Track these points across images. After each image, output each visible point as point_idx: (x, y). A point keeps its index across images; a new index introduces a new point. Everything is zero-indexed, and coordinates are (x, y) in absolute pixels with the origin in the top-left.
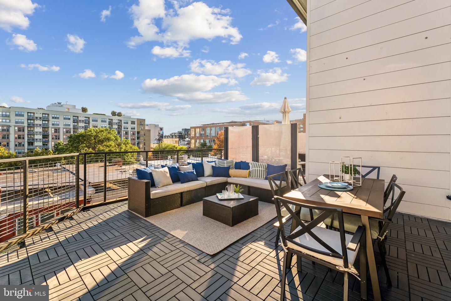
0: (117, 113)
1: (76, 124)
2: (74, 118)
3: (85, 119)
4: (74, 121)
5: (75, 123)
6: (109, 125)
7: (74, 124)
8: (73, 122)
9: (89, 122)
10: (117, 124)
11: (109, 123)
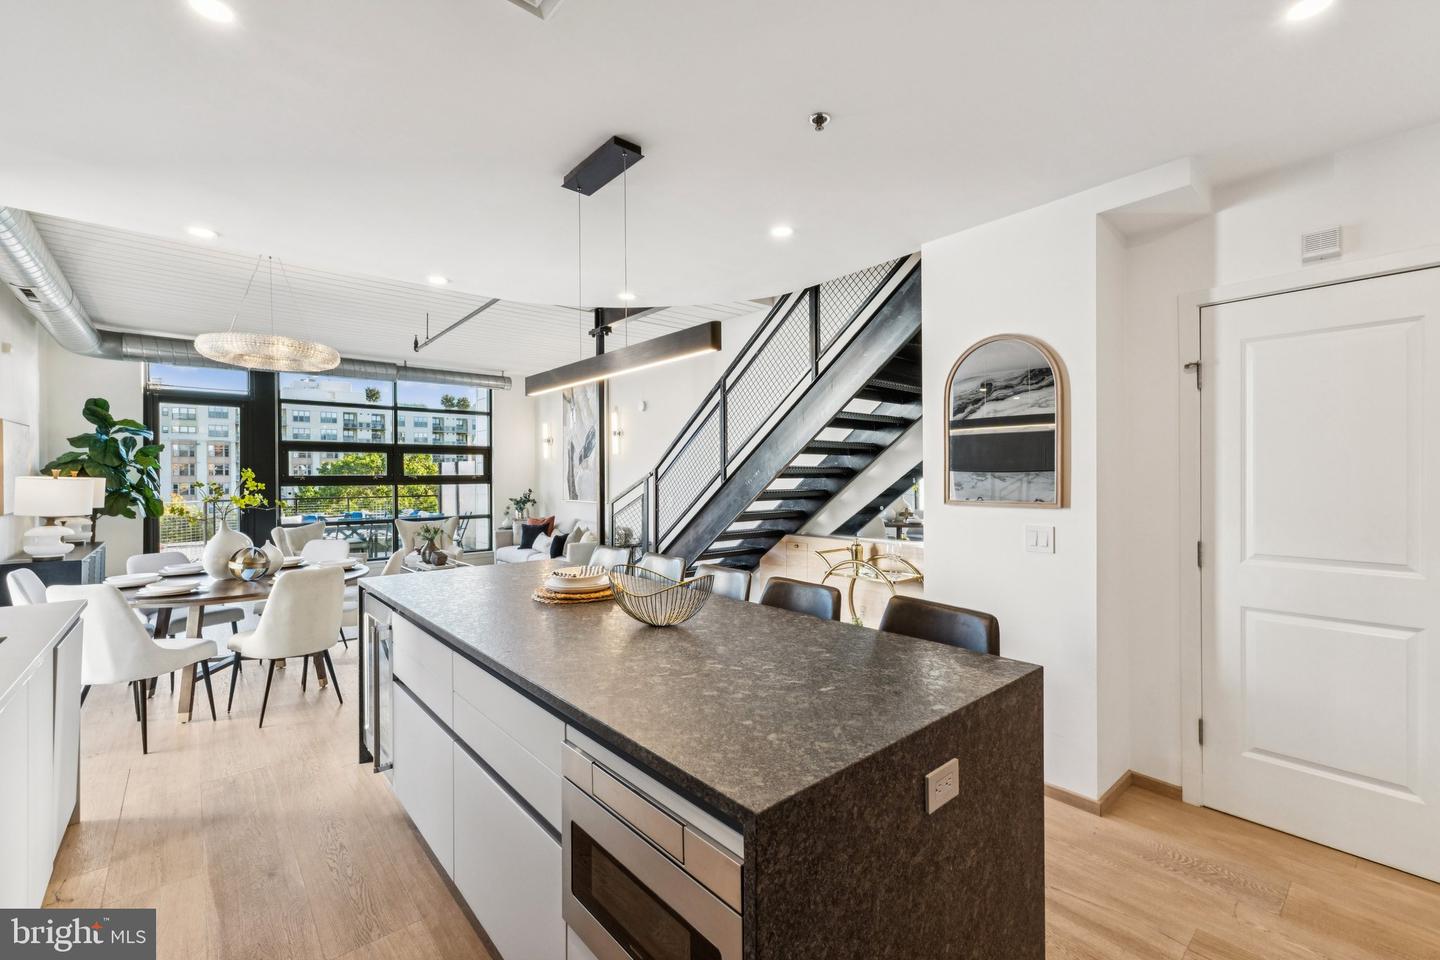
0: (455, 402)
1: (351, 433)
2: (347, 417)
3: (374, 418)
4: (345, 425)
5: (348, 430)
6: (434, 433)
7: (346, 433)
8: (345, 429)
9: (383, 426)
10: (456, 430)
11: (434, 429)
